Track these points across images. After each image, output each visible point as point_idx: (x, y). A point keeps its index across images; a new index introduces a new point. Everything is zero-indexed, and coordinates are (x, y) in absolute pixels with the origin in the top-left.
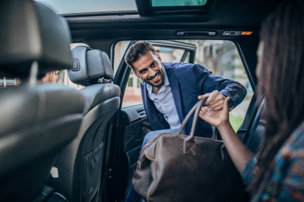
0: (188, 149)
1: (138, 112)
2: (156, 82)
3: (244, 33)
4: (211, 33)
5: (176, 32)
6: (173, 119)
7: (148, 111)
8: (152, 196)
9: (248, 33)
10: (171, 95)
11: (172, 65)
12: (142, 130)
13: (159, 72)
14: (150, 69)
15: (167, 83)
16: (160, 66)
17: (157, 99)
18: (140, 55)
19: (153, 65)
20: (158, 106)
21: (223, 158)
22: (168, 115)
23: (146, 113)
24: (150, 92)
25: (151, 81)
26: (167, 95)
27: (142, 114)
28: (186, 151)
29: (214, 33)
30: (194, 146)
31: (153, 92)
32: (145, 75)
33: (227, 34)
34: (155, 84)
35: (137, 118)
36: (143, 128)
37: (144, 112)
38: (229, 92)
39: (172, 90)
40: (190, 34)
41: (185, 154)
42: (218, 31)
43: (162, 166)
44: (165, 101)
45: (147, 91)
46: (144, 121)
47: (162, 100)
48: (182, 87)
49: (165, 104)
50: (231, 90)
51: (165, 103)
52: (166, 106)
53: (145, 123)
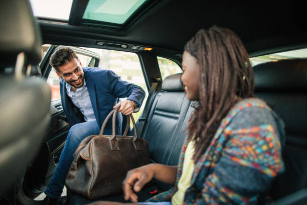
0: (113, 146)
1: (56, 107)
2: (77, 85)
3: (146, 49)
4: (124, 46)
5: (97, 42)
6: (88, 112)
7: (65, 106)
8: (92, 190)
9: (149, 49)
10: (87, 93)
11: (88, 70)
12: (58, 122)
13: (81, 76)
14: (74, 74)
15: (85, 84)
16: (82, 72)
17: (75, 96)
18: (67, 61)
19: (77, 70)
20: (75, 102)
21: (136, 149)
22: (84, 110)
23: (63, 107)
24: (69, 90)
25: (73, 83)
26: (84, 92)
27: (59, 109)
28: (113, 147)
29: (125, 46)
30: (117, 143)
31: (71, 90)
32: (69, 78)
33: (135, 48)
34: (77, 86)
35: (55, 113)
36: (60, 120)
37: (61, 107)
38: (136, 97)
39: (88, 90)
40: (108, 45)
41: (113, 150)
42: (128, 44)
43: (96, 164)
44: (82, 98)
45: (66, 89)
46: (60, 114)
47: (79, 97)
48: (97, 87)
49: (82, 101)
50: (137, 95)
51: (81, 99)
52: (83, 102)
53: (61, 116)
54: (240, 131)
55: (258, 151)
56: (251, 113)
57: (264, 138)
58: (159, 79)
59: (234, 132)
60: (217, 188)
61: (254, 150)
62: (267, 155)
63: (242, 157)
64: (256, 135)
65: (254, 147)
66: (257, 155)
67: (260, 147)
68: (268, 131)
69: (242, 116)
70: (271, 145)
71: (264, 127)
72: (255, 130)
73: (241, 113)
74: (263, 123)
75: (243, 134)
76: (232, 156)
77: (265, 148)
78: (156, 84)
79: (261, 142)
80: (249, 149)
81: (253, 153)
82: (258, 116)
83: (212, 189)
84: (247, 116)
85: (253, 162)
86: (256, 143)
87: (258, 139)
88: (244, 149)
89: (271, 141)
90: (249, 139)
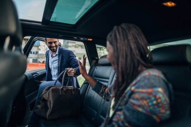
5: (59, 35)
9: (91, 40)
29: (76, 38)
30: (63, 91)
33: (82, 39)
40: (65, 37)
41: (61, 95)
42: (78, 37)
54: (141, 90)
55: (150, 104)
56: (149, 79)
57: (155, 96)
58: (97, 58)
59: (137, 90)
60: (123, 122)
61: (148, 103)
62: (156, 107)
63: (139, 106)
64: (150, 94)
65: (148, 101)
66: (149, 106)
67: (152, 101)
68: (159, 92)
69: (143, 81)
70: (159, 101)
71: (155, 89)
72: (150, 90)
73: (143, 79)
74: (155, 87)
75: (142, 92)
76: (134, 104)
77: (155, 102)
78: (95, 61)
79: (153, 98)
80: (145, 102)
81: (147, 105)
82: (153, 81)
83: (120, 122)
84: (146, 81)
85: (146, 110)
86: (150, 98)
87: (151, 96)
88: (141, 101)
89: (160, 98)
90: (145, 96)
